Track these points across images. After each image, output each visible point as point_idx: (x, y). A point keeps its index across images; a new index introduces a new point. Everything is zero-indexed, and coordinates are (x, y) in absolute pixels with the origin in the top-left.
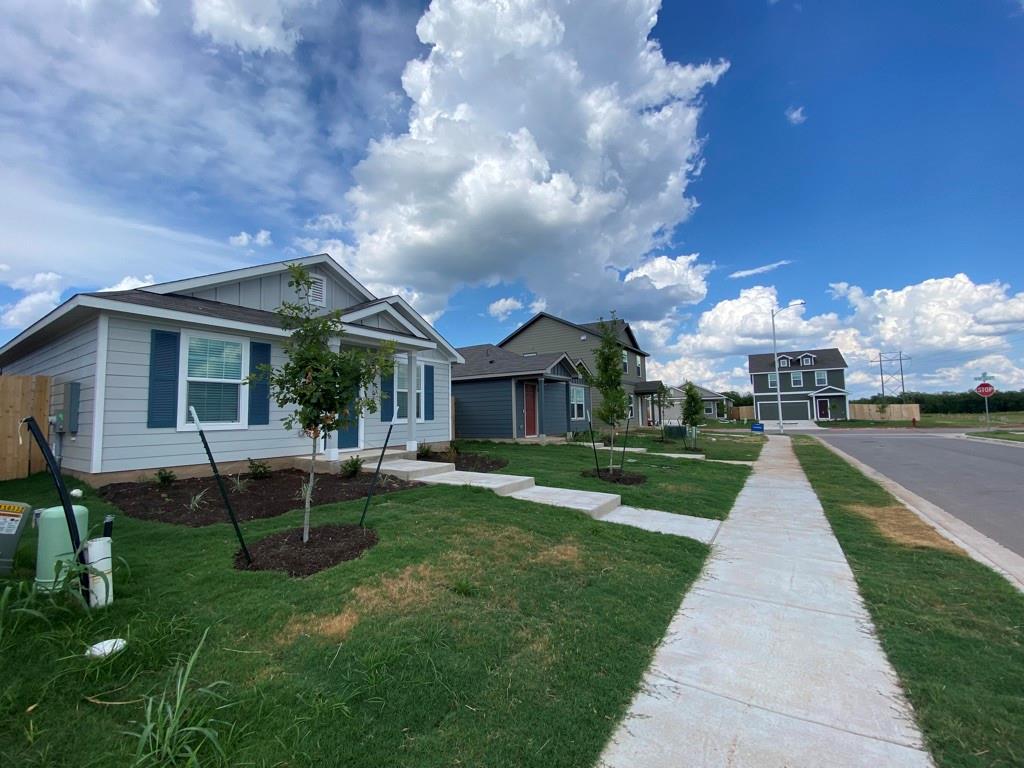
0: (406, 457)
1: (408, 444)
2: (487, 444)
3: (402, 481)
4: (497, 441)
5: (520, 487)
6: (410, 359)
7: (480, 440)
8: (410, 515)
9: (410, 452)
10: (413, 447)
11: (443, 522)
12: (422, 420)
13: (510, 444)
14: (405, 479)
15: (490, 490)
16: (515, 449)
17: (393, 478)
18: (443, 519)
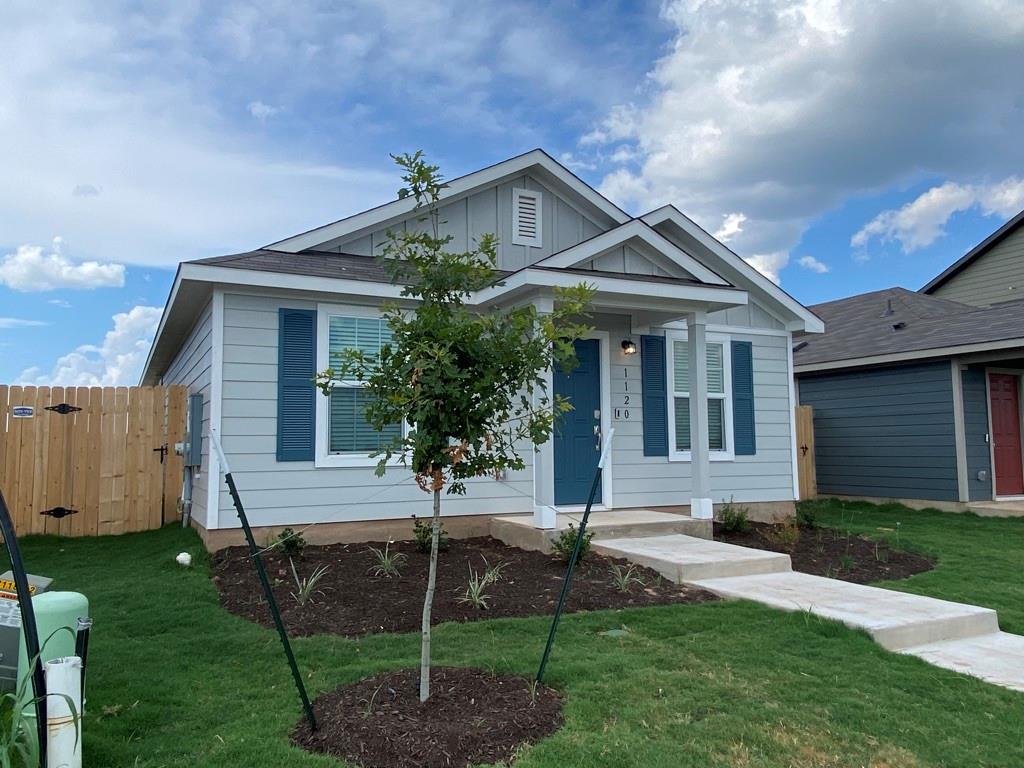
0: (690, 530)
1: (694, 503)
2: (892, 511)
3: (666, 583)
4: (917, 505)
5: (951, 631)
6: (692, 329)
7: (877, 501)
8: (652, 670)
9: (699, 522)
10: (704, 511)
11: (719, 702)
12: (728, 454)
13: (951, 515)
14: (675, 580)
15: (862, 633)
16: (962, 529)
17: (651, 574)
18: (723, 694)
